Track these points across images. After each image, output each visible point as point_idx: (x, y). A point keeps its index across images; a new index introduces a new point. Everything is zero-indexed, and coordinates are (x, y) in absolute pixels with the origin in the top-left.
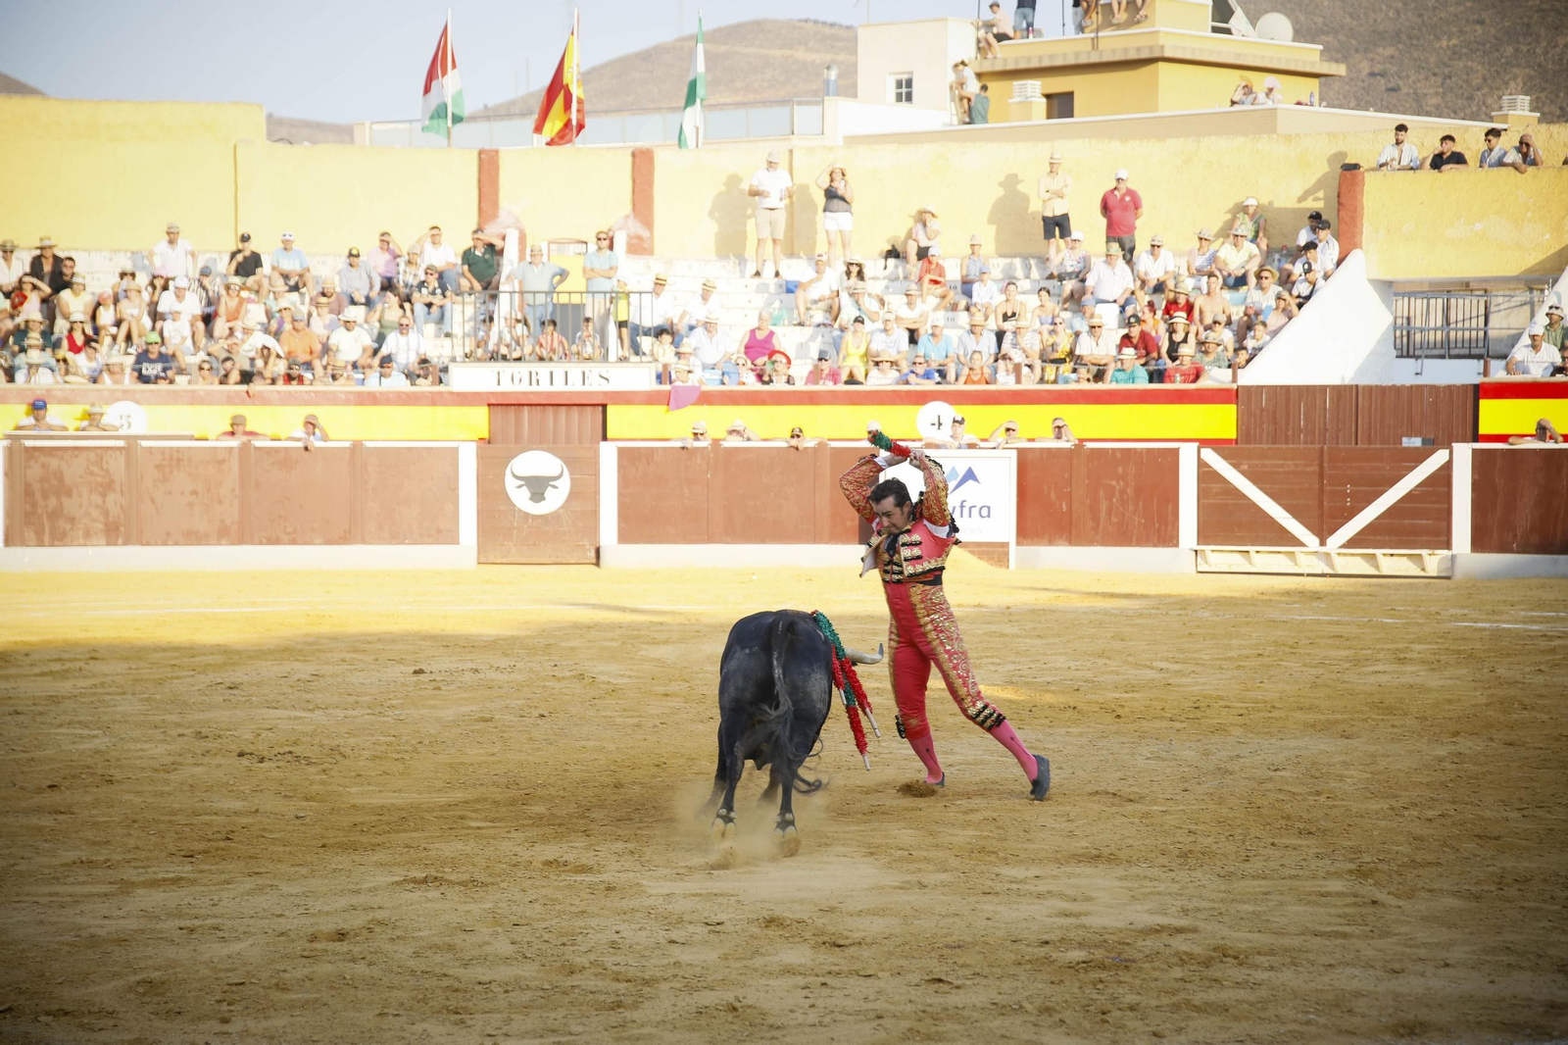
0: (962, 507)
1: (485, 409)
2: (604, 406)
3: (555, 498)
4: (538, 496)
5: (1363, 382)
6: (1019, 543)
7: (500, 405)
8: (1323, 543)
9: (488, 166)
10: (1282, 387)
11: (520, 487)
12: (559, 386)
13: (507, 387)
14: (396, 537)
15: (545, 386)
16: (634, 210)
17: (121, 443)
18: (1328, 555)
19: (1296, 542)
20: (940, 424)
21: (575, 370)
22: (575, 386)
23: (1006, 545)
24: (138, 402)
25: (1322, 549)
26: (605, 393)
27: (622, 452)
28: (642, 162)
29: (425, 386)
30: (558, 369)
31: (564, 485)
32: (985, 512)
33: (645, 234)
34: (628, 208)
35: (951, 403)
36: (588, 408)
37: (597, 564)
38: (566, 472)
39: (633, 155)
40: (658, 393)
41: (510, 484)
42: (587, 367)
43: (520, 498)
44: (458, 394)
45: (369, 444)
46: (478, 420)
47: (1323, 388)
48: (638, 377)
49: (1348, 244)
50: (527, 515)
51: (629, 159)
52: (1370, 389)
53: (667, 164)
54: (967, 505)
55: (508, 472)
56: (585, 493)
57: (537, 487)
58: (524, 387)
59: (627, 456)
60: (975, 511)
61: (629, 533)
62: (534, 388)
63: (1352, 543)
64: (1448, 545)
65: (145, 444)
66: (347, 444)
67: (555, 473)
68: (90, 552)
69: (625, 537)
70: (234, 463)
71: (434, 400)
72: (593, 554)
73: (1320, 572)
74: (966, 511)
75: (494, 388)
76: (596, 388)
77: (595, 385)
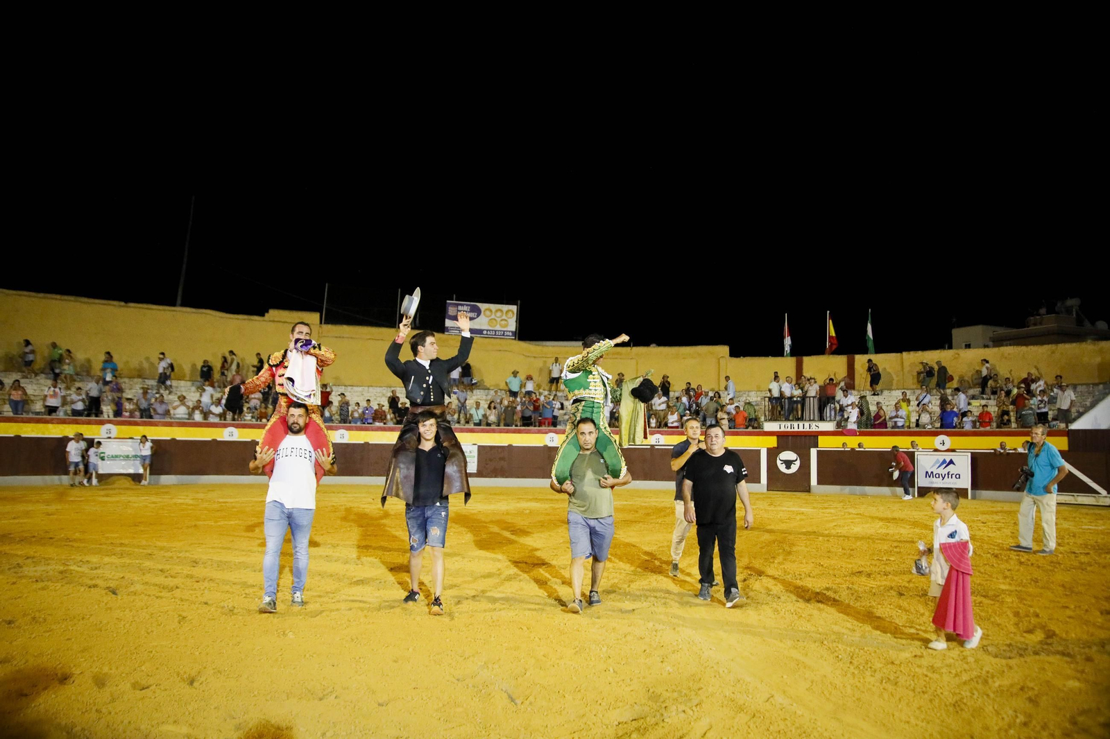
0: (948, 474)
1: (774, 438)
2: (818, 436)
3: (795, 468)
4: (788, 467)
6: (972, 489)
7: (781, 436)
8: (1108, 493)
11: (782, 464)
12: (801, 429)
13: (783, 429)
15: (796, 429)
17: (649, 447)
19: (1096, 492)
20: (944, 444)
21: (807, 425)
22: (806, 429)
23: (967, 489)
26: (818, 432)
27: (820, 451)
29: (752, 428)
30: (801, 424)
31: (798, 463)
32: (958, 476)
35: (948, 436)
36: (810, 437)
37: (810, 492)
38: (798, 459)
40: (837, 432)
41: (779, 462)
42: (811, 423)
43: (782, 468)
44: (766, 432)
46: (773, 442)
48: (829, 426)
50: (785, 474)
54: (951, 473)
55: (778, 459)
56: (805, 466)
57: (788, 464)
58: (789, 430)
59: (820, 454)
60: (954, 476)
61: (821, 481)
62: (792, 430)
65: (656, 447)
67: (794, 459)
69: (820, 482)
71: (755, 434)
72: (808, 488)
74: (950, 476)
75: (778, 430)
76: (814, 430)
77: (814, 429)
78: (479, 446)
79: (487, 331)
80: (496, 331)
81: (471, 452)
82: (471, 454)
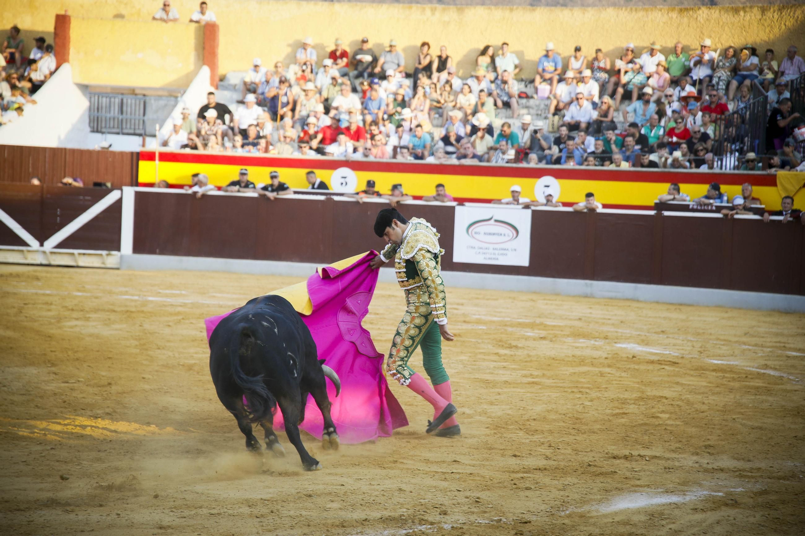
5: (70, 146)
8: (42, 245)
10: (18, 147)
18: (44, 252)
19: (24, 244)
25: (42, 249)
47: (44, 149)
49: (62, 59)
52: (73, 151)
63: (61, 245)
64: (118, 248)
73: (38, 262)
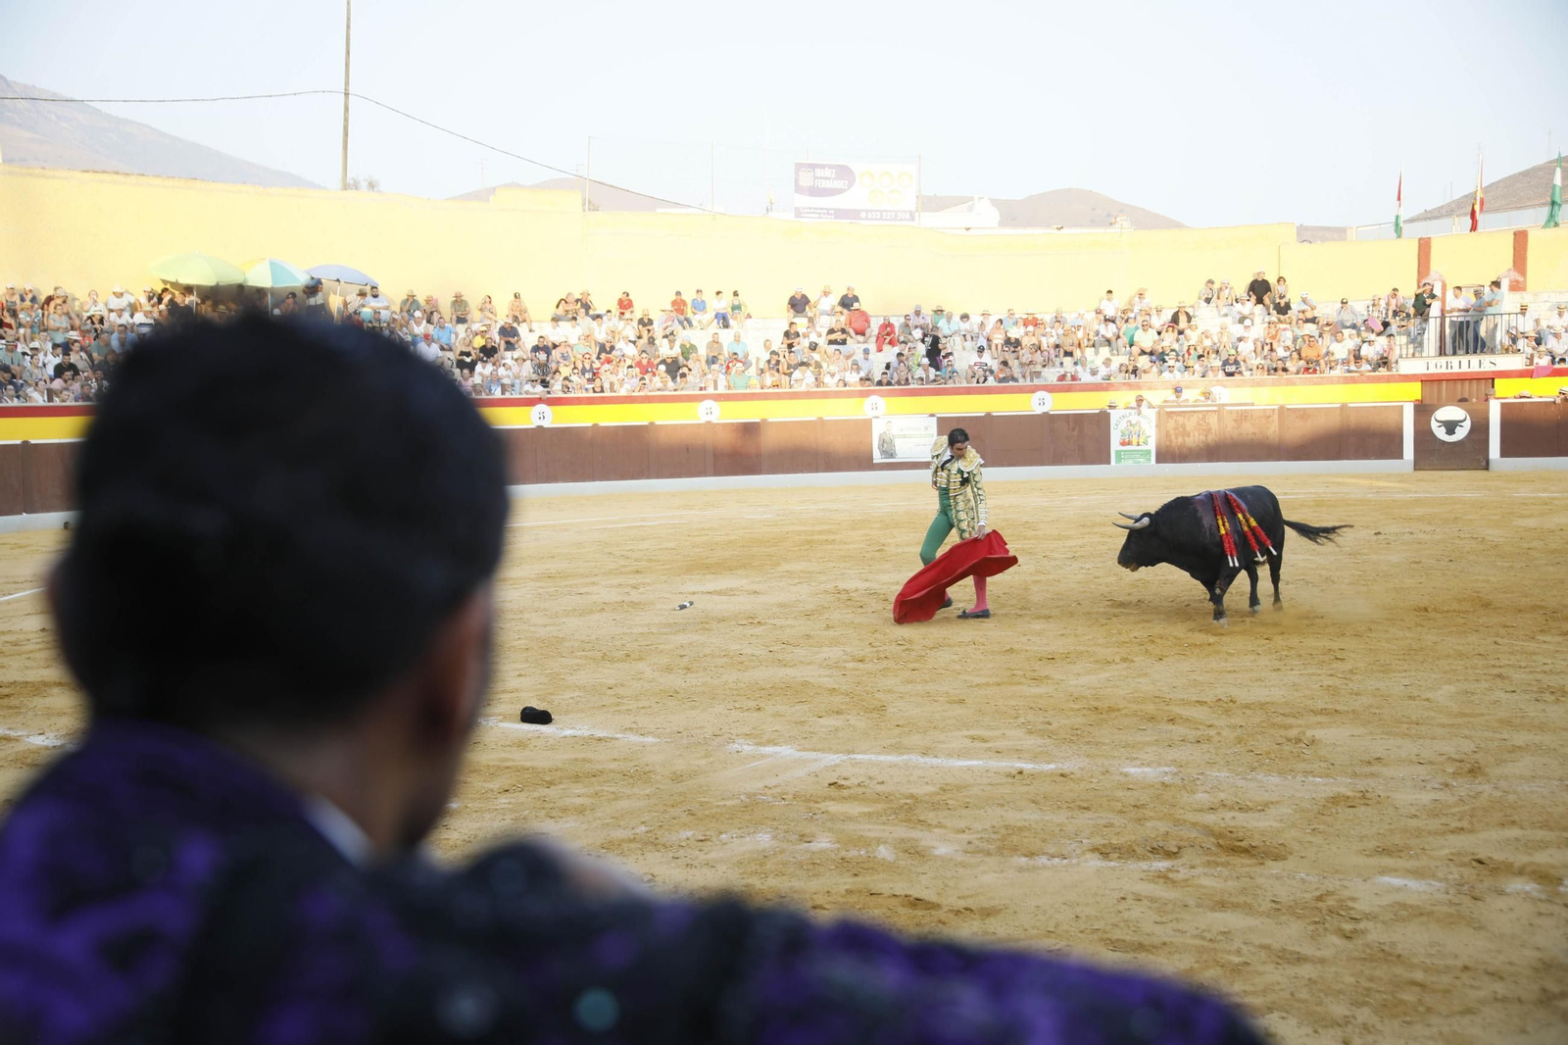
1: (1418, 385)
2: (1493, 379)
3: (1461, 433)
4: (1450, 432)
7: (1428, 381)
9: (1424, 247)
11: (1440, 426)
12: (1465, 369)
13: (1432, 370)
14: (1365, 456)
15: (1456, 370)
16: (1514, 266)
17: (1215, 408)
21: (1474, 359)
22: (1475, 368)
24: (1225, 386)
26: (1493, 372)
27: (1503, 405)
28: (1521, 239)
29: (1383, 371)
31: (1467, 425)
33: (1521, 279)
34: (1510, 265)
36: (1483, 381)
37: (1487, 469)
38: (1468, 417)
39: (1515, 234)
40: (1527, 371)
41: (1434, 425)
43: (1440, 433)
44: (1404, 375)
45: (1351, 405)
46: (1415, 391)
48: (1516, 362)
50: (1444, 442)
51: (1513, 236)
53: (1537, 239)
55: (1433, 418)
56: (1480, 429)
57: (1451, 427)
58: (1444, 370)
59: (1506, 407)
61: (1507, 452)
62: (1450, 371)
65: (1228, 408)
66: (1338, 406)
67: (1462, 419)
68: (1199, 465)
69: (1504, 453)
70: (1276, 417)
71: (1389, 380)
72: (1484, 464)
75: (1426, 372)
76: (1487, 369)
77: (1487, 367)
78: (938, 418)
79: (867, 211)
80: (881, 211)
81: (926, 428)
82: (928, 432)
